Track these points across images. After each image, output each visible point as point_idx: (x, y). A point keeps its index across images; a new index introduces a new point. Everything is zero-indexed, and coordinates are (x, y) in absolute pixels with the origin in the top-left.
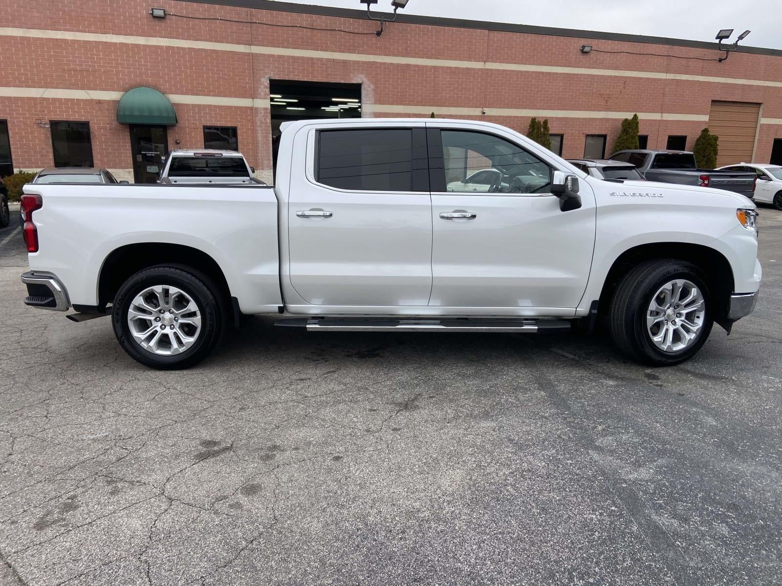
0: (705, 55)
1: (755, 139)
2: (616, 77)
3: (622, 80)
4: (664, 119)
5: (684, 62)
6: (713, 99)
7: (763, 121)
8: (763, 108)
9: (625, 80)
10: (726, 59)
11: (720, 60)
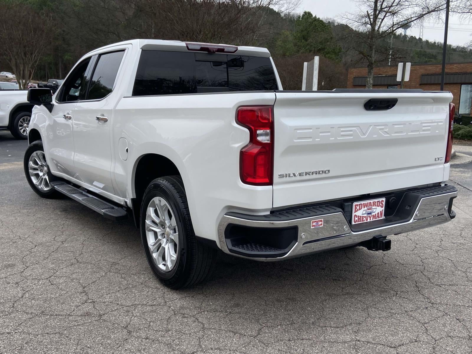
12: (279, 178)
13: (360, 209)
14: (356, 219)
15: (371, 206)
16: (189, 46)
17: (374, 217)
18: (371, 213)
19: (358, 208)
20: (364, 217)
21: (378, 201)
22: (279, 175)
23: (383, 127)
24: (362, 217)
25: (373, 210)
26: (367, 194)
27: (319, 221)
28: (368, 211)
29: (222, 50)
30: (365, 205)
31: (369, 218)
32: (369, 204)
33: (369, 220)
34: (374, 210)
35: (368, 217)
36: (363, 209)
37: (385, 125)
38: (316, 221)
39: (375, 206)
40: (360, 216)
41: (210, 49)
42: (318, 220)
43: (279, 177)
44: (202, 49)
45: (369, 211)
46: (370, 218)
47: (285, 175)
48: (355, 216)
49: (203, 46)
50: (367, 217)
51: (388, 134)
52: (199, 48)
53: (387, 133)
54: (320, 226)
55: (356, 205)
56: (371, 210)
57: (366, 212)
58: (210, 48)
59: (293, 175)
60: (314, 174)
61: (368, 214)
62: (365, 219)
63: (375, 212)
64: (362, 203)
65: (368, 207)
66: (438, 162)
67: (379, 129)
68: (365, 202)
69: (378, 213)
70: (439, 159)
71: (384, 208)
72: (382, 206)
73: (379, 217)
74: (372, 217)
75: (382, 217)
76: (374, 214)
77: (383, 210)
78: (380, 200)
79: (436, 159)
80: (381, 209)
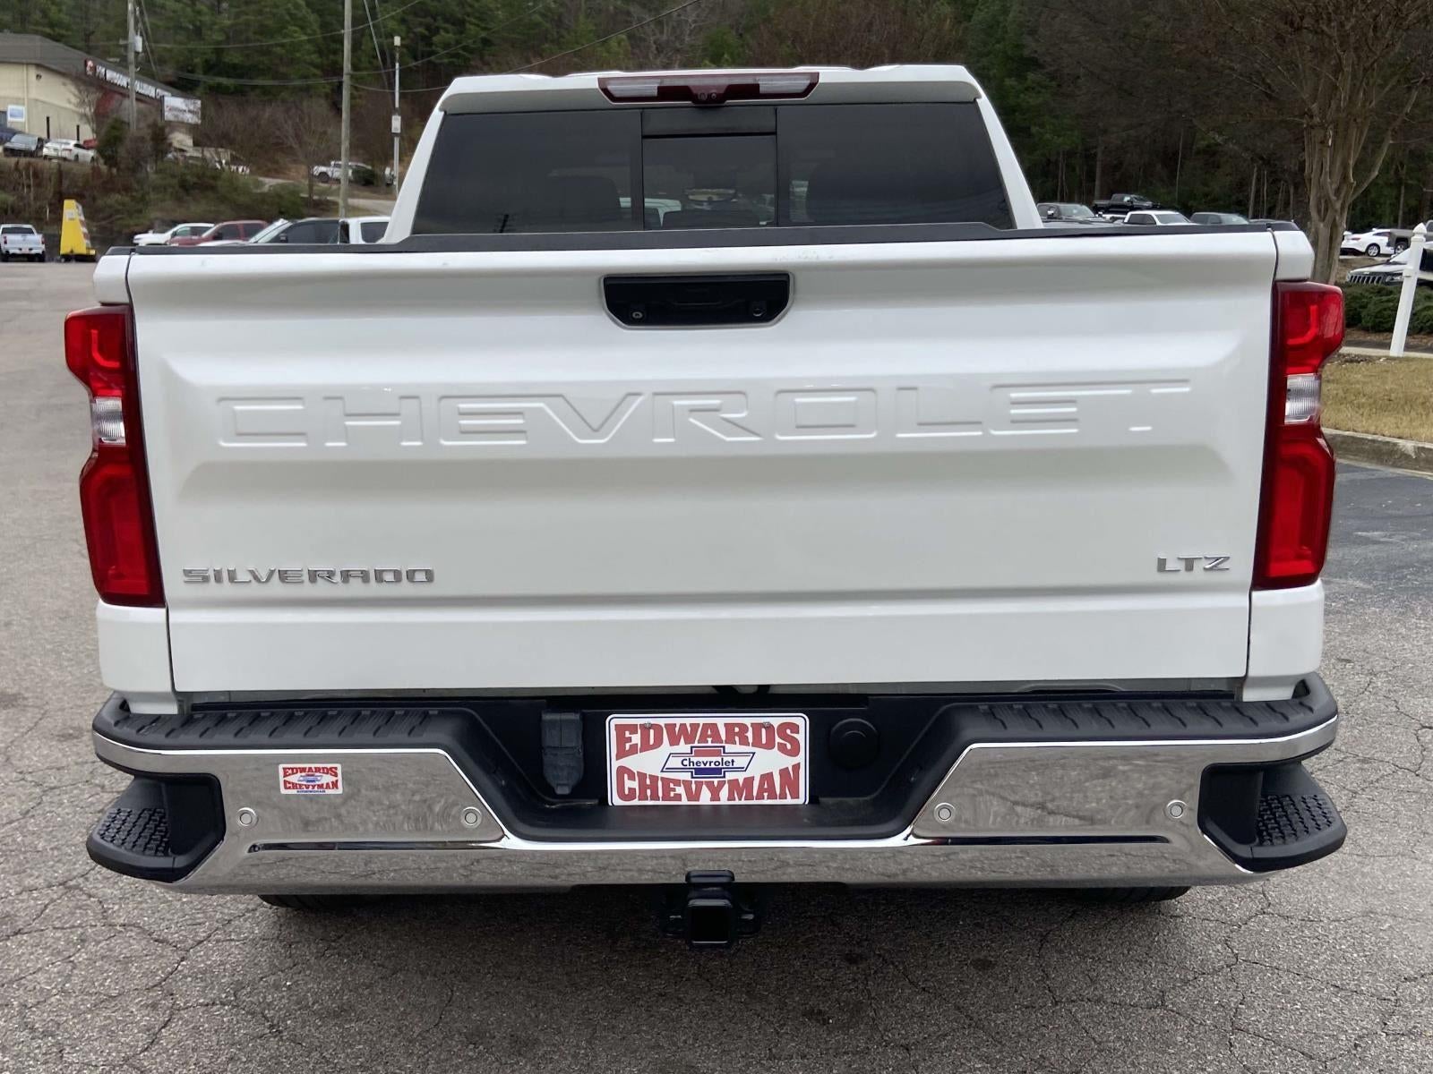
12: (186, 582)
13: (647, 747)
14: (629, 784)
15: (717, 740)
16: (609, 87)
17: (741, 787)
18: (716, 771)
19: (636, 739)
20: (677, 782)
21: (762, 725)
22: (187, 573)
23: (713, 402)
24: (666, 781)
25: (727, 759)
27: (318, 770)
28: (695, 759)
29: (751, 90)
31: (704, 788)
32: (704, 732)
33: (705, 798)
34: (740, 762)
35: (699, 786)
36: (666, 747)
37: (730, 391)
38: (303, 770)
39: (744, 742)
40: (654, 779)
41: (695, 92)
42: (313, 766)
43: (186, 579)
44: (666, 92)
45: (708, 761)
46: (715, 791)
47: (211, 574)
48: (622, 771)
49: (667, 83)
50: (694, 786)
51: (753, 433)
52: (652, 89)
53: (744, 428)
54: (328, 792)
55: (621, 729)
56: (719, 759)
57: (686, 763)
58: (700, 87)
59: (249, 577)
61: (699, 771)
62: (680, 790)
63: (742, 770)
64: (662, 722)
65: (696, 744)
66: (1184, 577)
67: (692, 411)
68: (678, 722)
69: (768, 777)
70: (1189, 564)
71: (802, 758)
72: (789, 746)
73: (772, 796)
74: (726, 787)
75: (795, 795)
76: (741, 777)
77: (796, 767)
78: (776, 720)
79: (1162, 565)
80: (789, 762)
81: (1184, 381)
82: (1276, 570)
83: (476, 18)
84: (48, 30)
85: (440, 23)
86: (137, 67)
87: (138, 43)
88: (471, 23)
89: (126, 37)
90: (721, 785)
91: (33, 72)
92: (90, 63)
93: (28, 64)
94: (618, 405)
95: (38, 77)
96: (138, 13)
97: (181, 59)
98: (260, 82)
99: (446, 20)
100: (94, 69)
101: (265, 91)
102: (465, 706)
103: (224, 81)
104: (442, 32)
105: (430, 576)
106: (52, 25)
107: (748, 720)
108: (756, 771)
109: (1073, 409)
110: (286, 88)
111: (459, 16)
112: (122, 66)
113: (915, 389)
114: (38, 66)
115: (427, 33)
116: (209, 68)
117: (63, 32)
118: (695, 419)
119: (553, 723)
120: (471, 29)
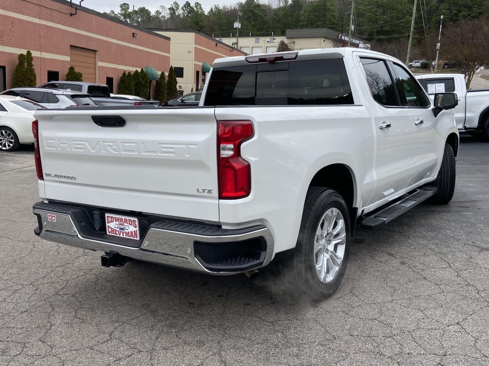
0: (62, 9)
1: (96, 77)
2: (5, 16)
3: (10, 20)
4: (43, 56)
5: (49, 11)
6: (71, 45)
7: (100, 64)
8: (98, 54)
9: (13, 20)
10: (76, 14)
11: (71, 15)
12: (45, 176)
13: (112, 222)
14: (109, 230)
15: (123, 222)
17: (127, 234)
18: (123, 229)
19: (110, 219)
20: (117, 230)
21: (130, 220)
23: (112, 144)
24: (115, 230)
25: (125, 227)
26: (139, 212)
28: (120, 226)
30: (117, 220)
31: (121, 233)
32: (121, 220)
33: (121, 236)
34: (127, 228)
36: (115, 222)
37: (114, 142)
38: (51, 216)
39: (127, 223)
40: (113, 229)
42: (52, 215)
45: (122, 227)
46: (123, 234)
47: (48, 174)
48: (108, 226)
49: (261, 58)
50: (119, 232)
51: (118, 151)
52: (257, 59)
53: (116, 150)
54: (54, 221)
55: (107, 217)
56: (123, 226)
57: (118, 226)
58: (267, 58)
60: (66, 178)
61: (120, 229)
62: (117, 232)
63: (127, 230)
64: (114, 216)
65: (119, 222)
66: (203, 194)
67: (108, 146)
68: (116, 217)
69: (132, 232)
70: (204, 190)
71: (137, 229)
72: (135, 226)
73: (133, 237)
74: (125, 233)
75: (137, 238)
76: (127, 231)
77: (137, 230)
78: (132, 219)
79: (198, 190)
80: (135, 229)
81: (196, 145)
82: (224, 195)
83: (477, 5)
84: (331, 26)
85: (462, 8)
86: (351, 35)
87: (353, 27)
88: (474, 7)
89: (349, 26)
90: (124, 232)
91: (323, 39)
92: (340, 35)
93: (321, 37)
94: (96, 144)
95: (324, 41)
96: (353, 18)
97: (369, 31)
98: (394, 36)
99: (465, 7)
100: (341, 37)
101: (396, 39)
102: (84, 208)
103: (382, 37)
104: (463, 12)
105: (75, 179)
106: (333, 24)
107: (128, 218)
108: (130, 230)
109: (173, 150)
110: (402, 37)
111: (471, 5)
112: (347, 35)
113: (144, 143)
114: (324, 37)
115: (457, 12)
116: (378, 33)
117: (335, 26)
118: (109, 147)
119: (95, 213)
120: (475, 9)
